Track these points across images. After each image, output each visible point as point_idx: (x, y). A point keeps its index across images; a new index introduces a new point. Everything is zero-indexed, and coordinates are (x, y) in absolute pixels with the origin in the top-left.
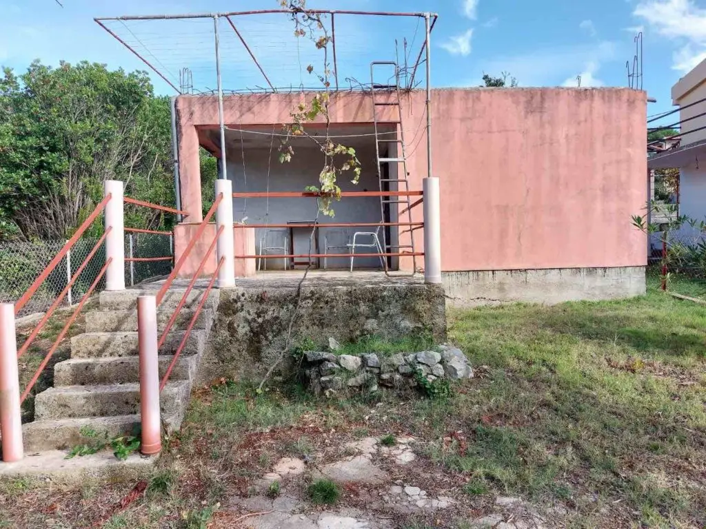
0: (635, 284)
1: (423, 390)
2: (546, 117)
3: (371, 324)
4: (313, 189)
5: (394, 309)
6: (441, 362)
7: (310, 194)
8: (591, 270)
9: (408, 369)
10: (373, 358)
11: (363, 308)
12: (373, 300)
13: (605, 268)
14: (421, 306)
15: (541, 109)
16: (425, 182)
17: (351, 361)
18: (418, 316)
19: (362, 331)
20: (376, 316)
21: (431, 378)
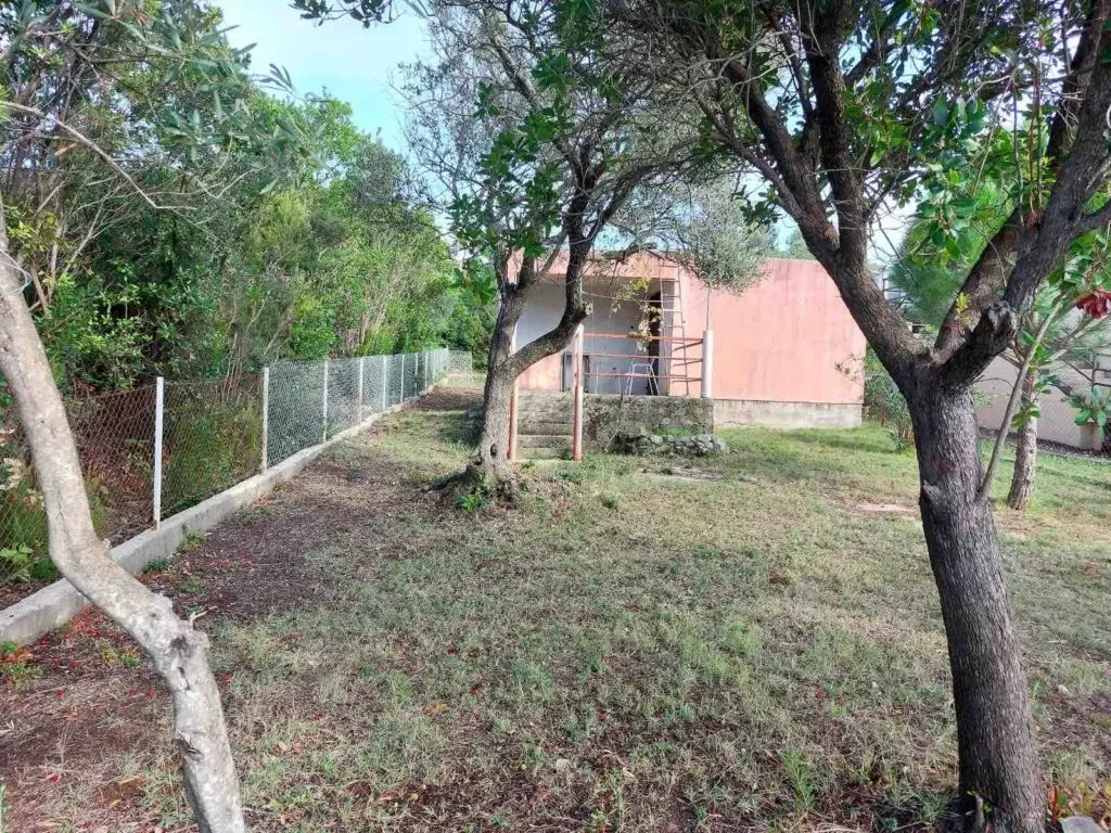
0: (852, 418)
1: (700, 454)
2: (790, 283)
3: (666, 421)
4: (635, 333)
5: (681, 412)
6: (712, 441)
7: (633, 337)
8: (819, 406)
9: (692, 444)
10: (670, 438)
11: (661, 410)
12: (668, 406)
13: (830, 404)
14: (699, 411)
15: (787, 277)
16: (705, 333)
17: (657, 439)
18: (696, 418)
19: (660, 425)
20: (669, 416)
21: (705, 449)
